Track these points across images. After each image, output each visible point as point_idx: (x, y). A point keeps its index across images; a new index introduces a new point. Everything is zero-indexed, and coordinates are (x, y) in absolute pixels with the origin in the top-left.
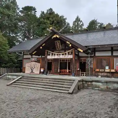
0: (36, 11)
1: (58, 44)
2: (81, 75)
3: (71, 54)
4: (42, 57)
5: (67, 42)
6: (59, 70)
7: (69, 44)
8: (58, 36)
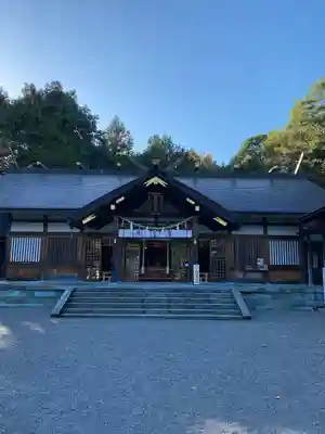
3: (187, 229)
5: (188, 200)
7: (194, 206)
8: (162, 183)
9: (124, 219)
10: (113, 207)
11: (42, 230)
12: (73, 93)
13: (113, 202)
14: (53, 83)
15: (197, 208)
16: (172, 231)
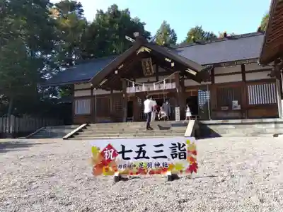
0: (82, 11)
1: (147, 65)
4: (112, 92)
5: (166, 59)
8: (147, 50)
9: (129, 81)
10: (116, 72)
11: (90, 94)
12: (127, 10)
13: (117, 69)
14: (112, 6)
15: (173, 65)
16: (161, 85)
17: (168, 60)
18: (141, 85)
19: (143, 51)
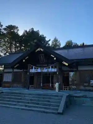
0: (18, 30)
2: (65, 89)
3: (54, 68)
5: (52, 55)
6: (42, 84)
7: (54, 58)
8: (42, 50)
9: (32, 65)
10: (24, 61)
11: (12, 71)
12: (38, 31)
15: (55, 59)
16: (49, 69)
17: (53, 56)
18: (38, 69)
19: (39, 50)
